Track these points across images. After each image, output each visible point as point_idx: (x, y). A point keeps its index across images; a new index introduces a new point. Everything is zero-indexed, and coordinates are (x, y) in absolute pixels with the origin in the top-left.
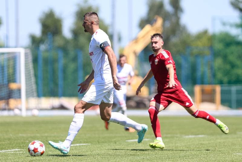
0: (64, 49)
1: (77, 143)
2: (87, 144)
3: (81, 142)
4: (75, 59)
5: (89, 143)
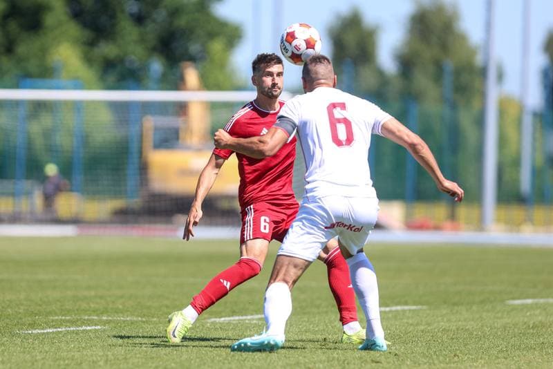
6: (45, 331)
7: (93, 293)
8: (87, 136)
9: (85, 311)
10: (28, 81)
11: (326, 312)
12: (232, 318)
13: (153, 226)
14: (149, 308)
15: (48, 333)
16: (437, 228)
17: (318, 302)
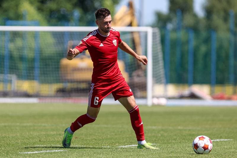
0: (195, 29)
1: (218, 139)
2: (229, 140)
3: (221, 138)
4: (207, 41)
5: (231, 139)
6: (34, 153)
7: (55, 133)
8: (41, 51)
9: (53, 142)
10: (10, 22)
11: (180, 142)
12: (131, 146)
13: (79, 98)
14: (86, 140)
15: (36, 153)
16: (229, 99)
17: (175, 137)
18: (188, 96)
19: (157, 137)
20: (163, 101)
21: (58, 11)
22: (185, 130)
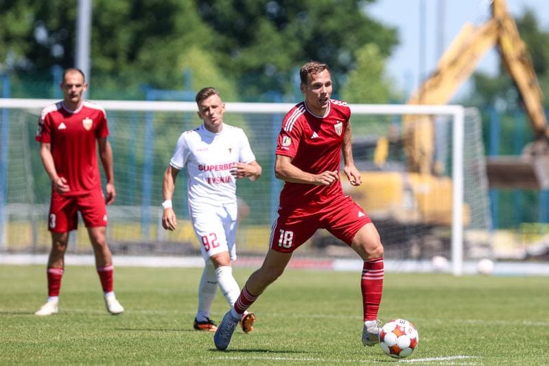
18: (539, 254)
19: (477, 341)
20: (487, 266)
21: (261, 70)
22: (536, 328)
